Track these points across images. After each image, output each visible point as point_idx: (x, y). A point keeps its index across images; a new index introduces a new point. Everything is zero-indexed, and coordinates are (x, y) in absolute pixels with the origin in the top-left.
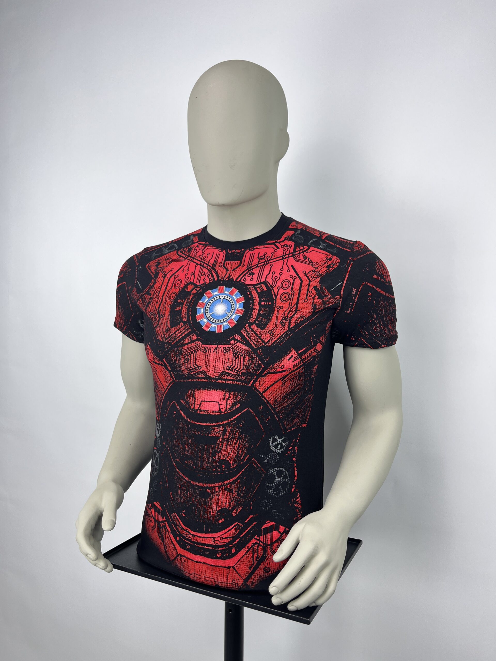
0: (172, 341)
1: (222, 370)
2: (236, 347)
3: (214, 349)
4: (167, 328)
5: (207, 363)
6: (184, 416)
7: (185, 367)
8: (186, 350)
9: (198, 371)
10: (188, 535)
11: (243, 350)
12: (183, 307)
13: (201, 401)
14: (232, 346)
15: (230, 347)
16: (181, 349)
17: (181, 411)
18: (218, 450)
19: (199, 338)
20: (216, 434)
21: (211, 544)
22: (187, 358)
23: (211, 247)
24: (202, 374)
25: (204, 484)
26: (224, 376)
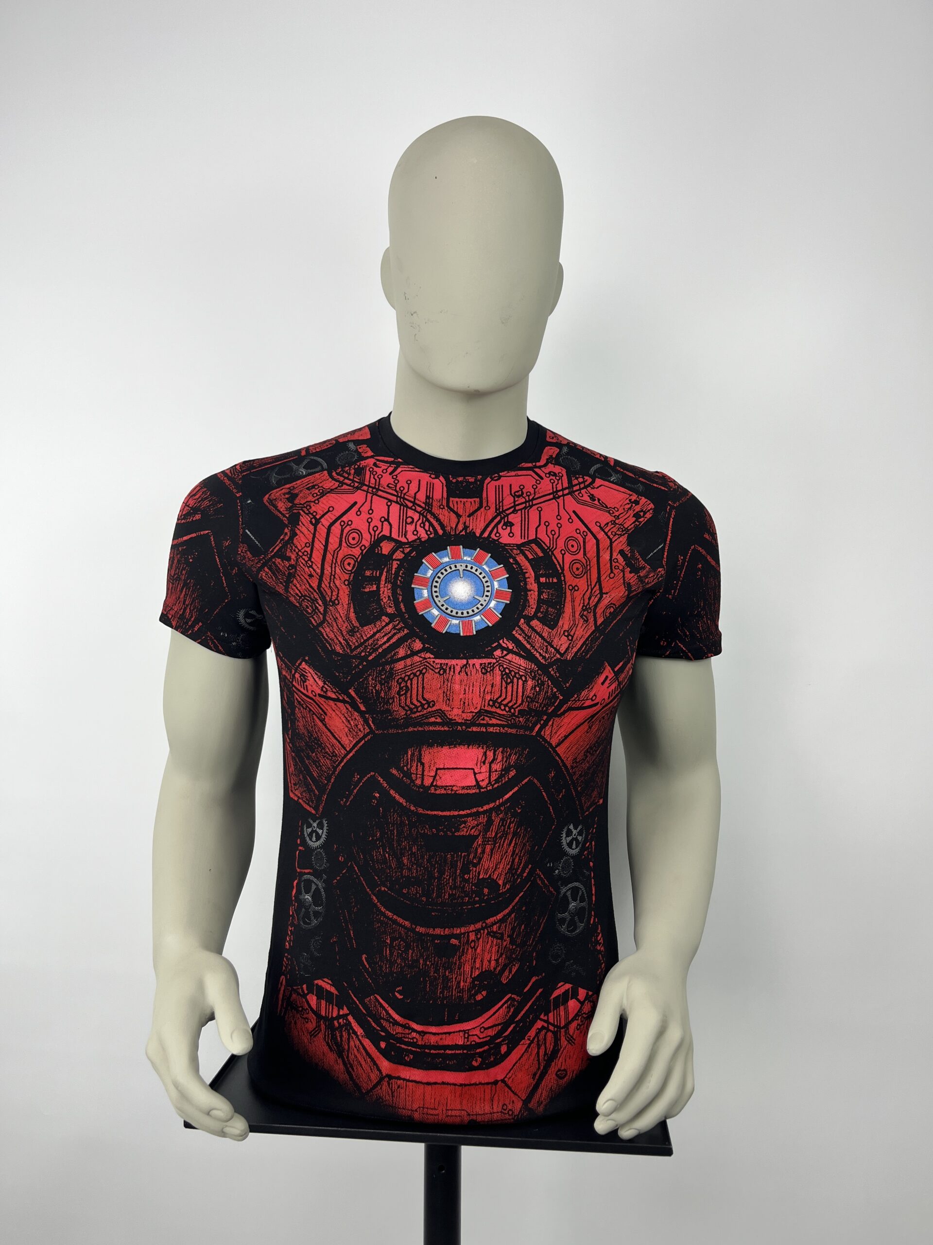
0: (367, 654)
1: (479, 709)
2: (507, 663)
3: (461, 668)
4: (351, 627)
5: (446, 695)
6: (402, 800)
7: (399, 704)
8: (402, 671)
9: (428, 710)
10: (409, 1034)
11: (522, 668)
12: (382, 586)
13: (437, 769)
14: (497, 662)
15: (494, 664)
16: (391, 669)
17: (392, 792)
18: (475, 861)
19: (427, 645)
20: (470, 831)
21: (461, 1043)
22: (404, 686)
23: (410, 469)
24: (437, 716)
25: (444, 930)
26: (482, 718)
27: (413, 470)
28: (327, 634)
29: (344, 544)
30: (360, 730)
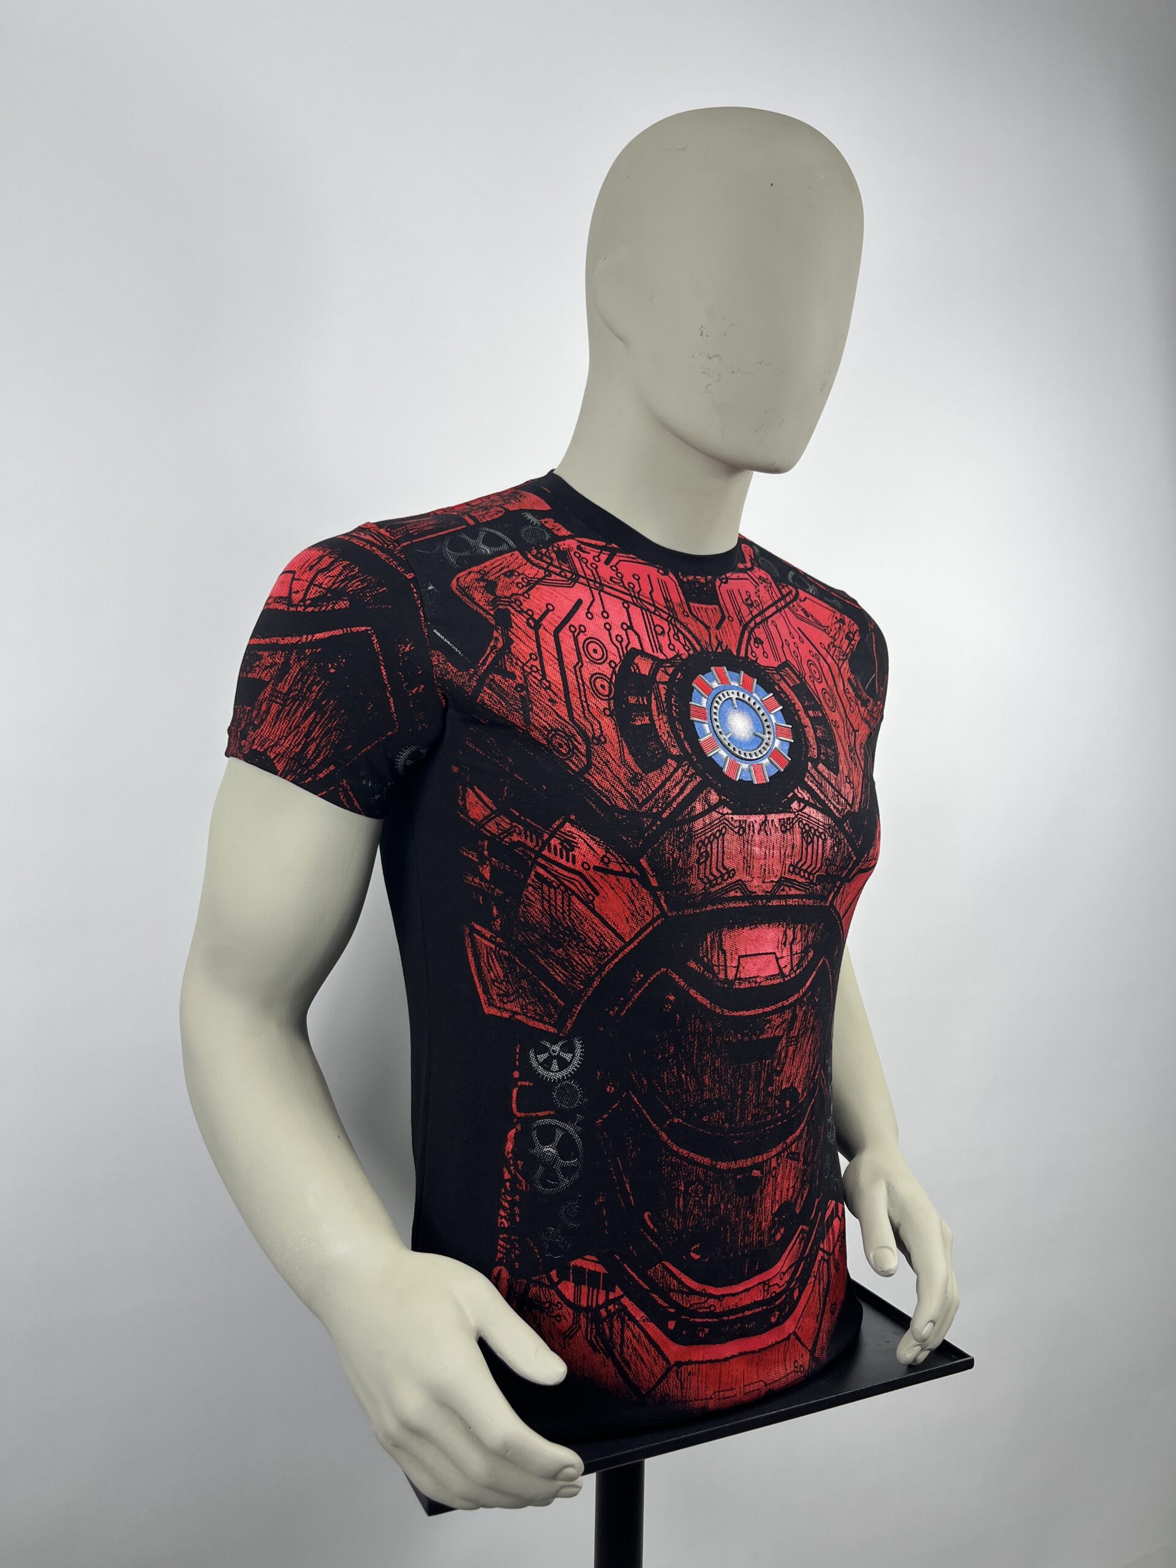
0: (660, 809)
1: (779, 876)
2: (805, 817)
3: (761, 826)
5: (747, 860)
6: (705, 1002)
7: (698, 875)
8: (702, 832)
9: (728, 881)
11: (821, 823)
13: (740, 957)
14: (796, 816)
15: (793, 819)
16: (690, 829)
17: (692, 992)
18: (778, 1069)
19: (723, 797)
20: (775, 1031)
22: (704, 852)
24: (736, 888)
25: (747, 1161)
26: (782, 888)
27: (634, 560)
28: (598, 784)
29: (585, 659)
30: (647, 913)
